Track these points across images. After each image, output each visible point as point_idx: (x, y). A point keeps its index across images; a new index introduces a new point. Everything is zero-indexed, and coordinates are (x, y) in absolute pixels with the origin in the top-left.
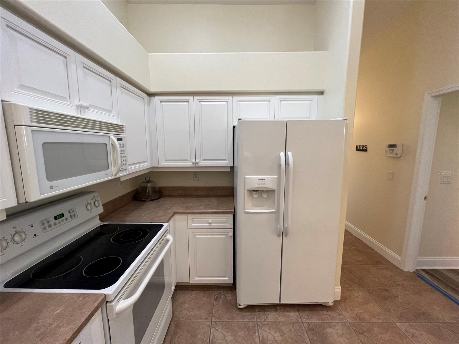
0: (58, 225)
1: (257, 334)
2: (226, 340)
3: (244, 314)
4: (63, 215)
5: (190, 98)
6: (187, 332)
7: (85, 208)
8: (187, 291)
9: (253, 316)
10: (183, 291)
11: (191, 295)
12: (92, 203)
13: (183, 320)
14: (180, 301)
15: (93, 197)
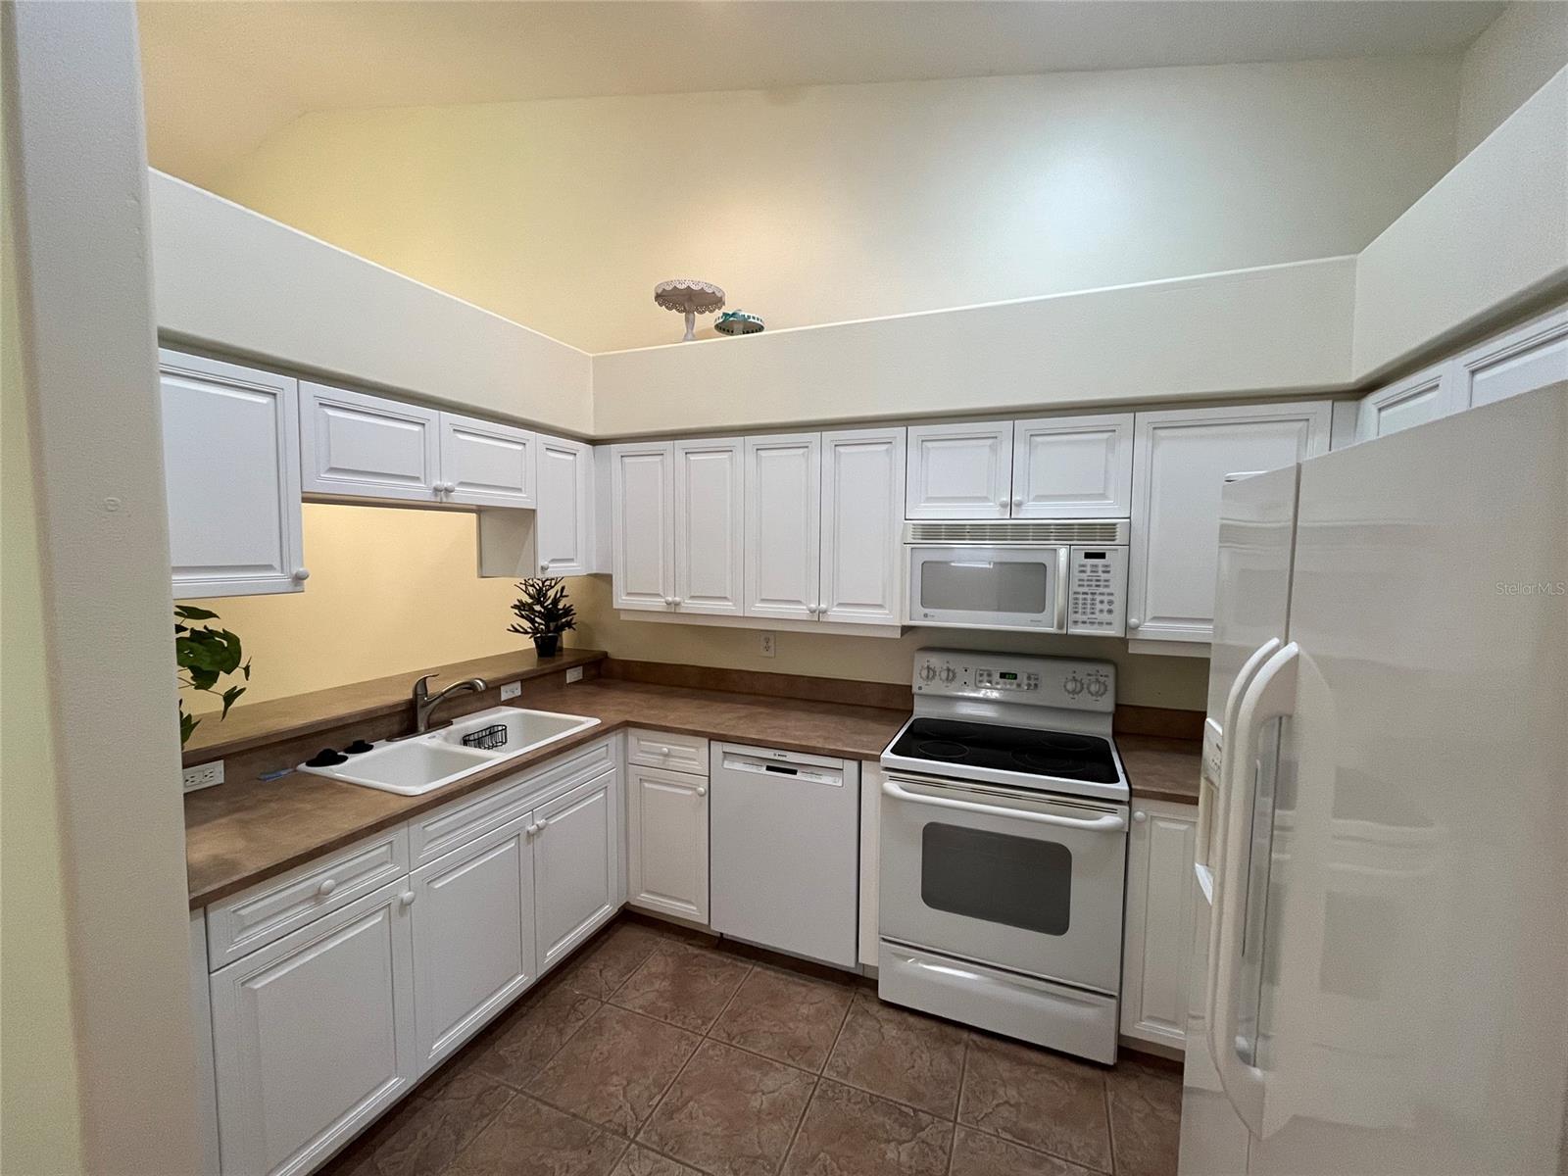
0: (1001, 686)
4: (1015, 677)
6: (1071, 1103)
7: (1062, 684)
12: (1085, 682)
15: (1094, 672)
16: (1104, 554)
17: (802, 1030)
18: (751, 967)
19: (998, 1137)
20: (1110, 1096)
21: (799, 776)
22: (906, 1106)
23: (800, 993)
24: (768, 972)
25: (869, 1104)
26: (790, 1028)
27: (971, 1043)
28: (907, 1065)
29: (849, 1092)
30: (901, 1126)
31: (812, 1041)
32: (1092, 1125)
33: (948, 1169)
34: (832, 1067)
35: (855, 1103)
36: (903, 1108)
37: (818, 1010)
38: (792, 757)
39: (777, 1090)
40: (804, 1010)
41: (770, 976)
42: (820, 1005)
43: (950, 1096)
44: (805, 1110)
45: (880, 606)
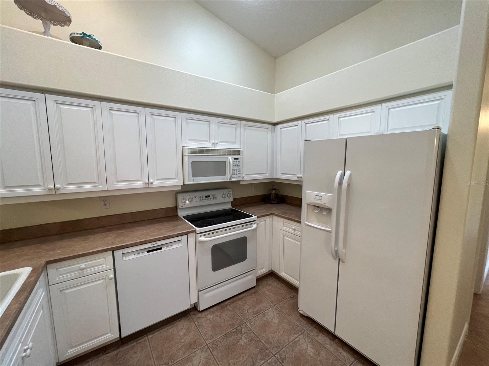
0: (206, 200)
1: (296, 336)
2: (273, 320)
3: (300, 319)
4: (209, 196)
5: (299, 122)
6: (257, 299)
7: (221, 196)
8: (278, 281)
9: (306, 326)
10: (275, 279)
11: (278, 284)
12: (226, 194)
13: (260, 292)
14: (268, 283)
15: (227, 191)
16: (238, 158)
17: (188, 339)
18: (146, 338)
19: (254, 317)
20: (260, 291)
21: (163, 249)
22: (233, 330)
23: (173, 330)
24: (155, 334)
25: (226, 338)
26: (184, 342)
27: (229, 303)
28: (223, 321)
29: (218, 341)
30: (237, 335)
31: (194, 339)
32: (263, 300)
33: (254, 333)
34: (207, 339)
35: (223, 341)
36: (233, 331)
37: (185, 329)
38: (159, 243)
39: (200, 361)
40: (181, 333)
41: (158, 334)
42: (184, 328)
43: (238, 318)
44: (214, 357)
45: (175, 179)
